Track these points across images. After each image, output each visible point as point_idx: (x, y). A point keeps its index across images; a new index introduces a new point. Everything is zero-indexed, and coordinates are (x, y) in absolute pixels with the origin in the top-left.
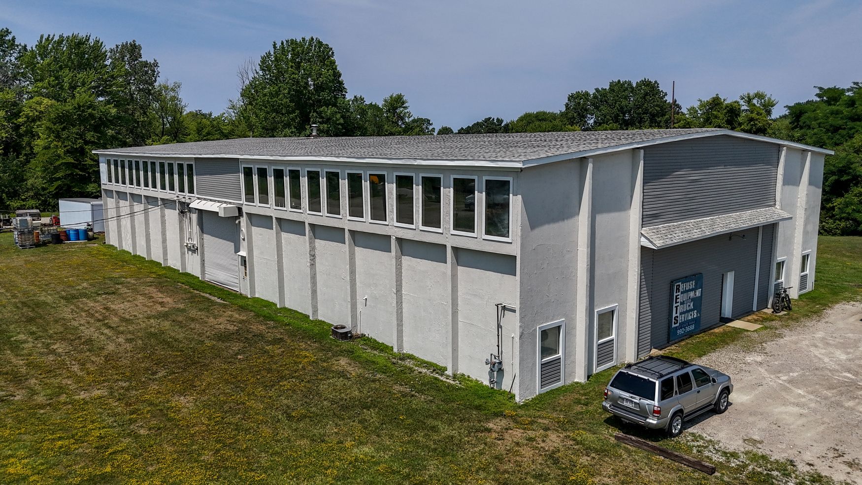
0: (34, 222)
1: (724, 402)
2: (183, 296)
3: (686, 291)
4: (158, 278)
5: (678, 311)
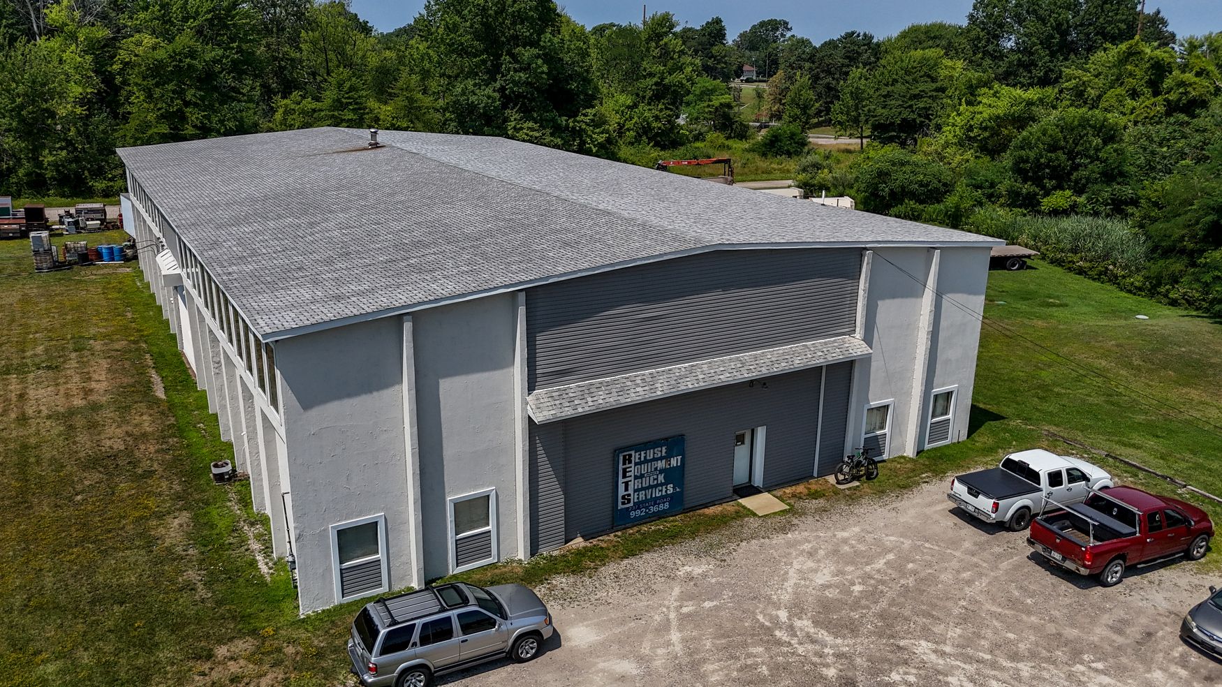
0: (88, 223)
1: (529, 648)
2: (126, 381)
3: (646, 461)
4: (135, 342)
5: (629, 488)
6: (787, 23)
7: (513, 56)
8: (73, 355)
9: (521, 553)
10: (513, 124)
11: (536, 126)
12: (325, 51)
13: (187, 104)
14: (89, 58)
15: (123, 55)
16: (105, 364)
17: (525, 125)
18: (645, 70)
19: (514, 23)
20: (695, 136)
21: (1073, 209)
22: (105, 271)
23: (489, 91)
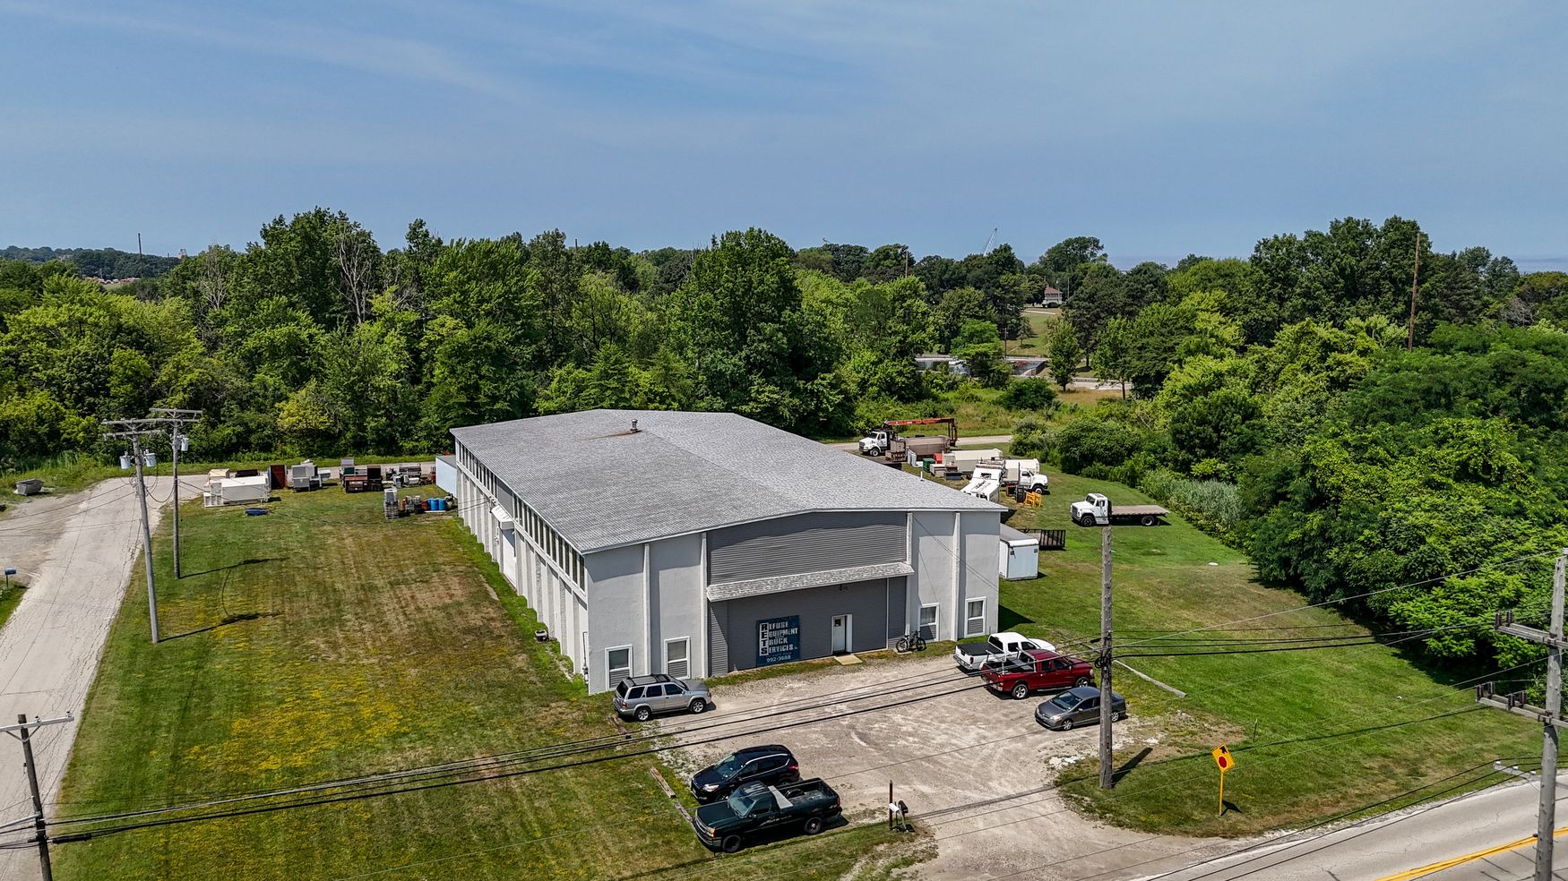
0: (410, 479)
1: (699, 708)
2: (472, 590)
3: (776, 629)
4: (470, 567)
5: (765, 645)
6: (1098, 241)
7: (758, 331)
8: (434, 574)
9: (703, 675)
10: (756, 387)
11: (777, 389)
12: (593, 316)
13: (481, 377)
14: (403, 339)
15: (430, 335)
16: (456, 580)
17: (767, 389)
18: (890, 328)
19: (759, 301)
20: (949, 385)
21: (1216, 476)
22: (434, 518)
23: (735, 360)
